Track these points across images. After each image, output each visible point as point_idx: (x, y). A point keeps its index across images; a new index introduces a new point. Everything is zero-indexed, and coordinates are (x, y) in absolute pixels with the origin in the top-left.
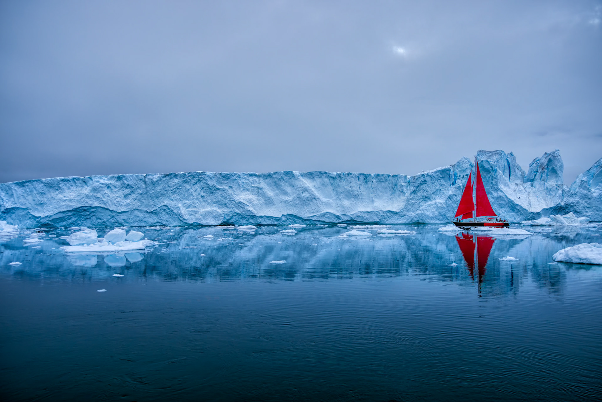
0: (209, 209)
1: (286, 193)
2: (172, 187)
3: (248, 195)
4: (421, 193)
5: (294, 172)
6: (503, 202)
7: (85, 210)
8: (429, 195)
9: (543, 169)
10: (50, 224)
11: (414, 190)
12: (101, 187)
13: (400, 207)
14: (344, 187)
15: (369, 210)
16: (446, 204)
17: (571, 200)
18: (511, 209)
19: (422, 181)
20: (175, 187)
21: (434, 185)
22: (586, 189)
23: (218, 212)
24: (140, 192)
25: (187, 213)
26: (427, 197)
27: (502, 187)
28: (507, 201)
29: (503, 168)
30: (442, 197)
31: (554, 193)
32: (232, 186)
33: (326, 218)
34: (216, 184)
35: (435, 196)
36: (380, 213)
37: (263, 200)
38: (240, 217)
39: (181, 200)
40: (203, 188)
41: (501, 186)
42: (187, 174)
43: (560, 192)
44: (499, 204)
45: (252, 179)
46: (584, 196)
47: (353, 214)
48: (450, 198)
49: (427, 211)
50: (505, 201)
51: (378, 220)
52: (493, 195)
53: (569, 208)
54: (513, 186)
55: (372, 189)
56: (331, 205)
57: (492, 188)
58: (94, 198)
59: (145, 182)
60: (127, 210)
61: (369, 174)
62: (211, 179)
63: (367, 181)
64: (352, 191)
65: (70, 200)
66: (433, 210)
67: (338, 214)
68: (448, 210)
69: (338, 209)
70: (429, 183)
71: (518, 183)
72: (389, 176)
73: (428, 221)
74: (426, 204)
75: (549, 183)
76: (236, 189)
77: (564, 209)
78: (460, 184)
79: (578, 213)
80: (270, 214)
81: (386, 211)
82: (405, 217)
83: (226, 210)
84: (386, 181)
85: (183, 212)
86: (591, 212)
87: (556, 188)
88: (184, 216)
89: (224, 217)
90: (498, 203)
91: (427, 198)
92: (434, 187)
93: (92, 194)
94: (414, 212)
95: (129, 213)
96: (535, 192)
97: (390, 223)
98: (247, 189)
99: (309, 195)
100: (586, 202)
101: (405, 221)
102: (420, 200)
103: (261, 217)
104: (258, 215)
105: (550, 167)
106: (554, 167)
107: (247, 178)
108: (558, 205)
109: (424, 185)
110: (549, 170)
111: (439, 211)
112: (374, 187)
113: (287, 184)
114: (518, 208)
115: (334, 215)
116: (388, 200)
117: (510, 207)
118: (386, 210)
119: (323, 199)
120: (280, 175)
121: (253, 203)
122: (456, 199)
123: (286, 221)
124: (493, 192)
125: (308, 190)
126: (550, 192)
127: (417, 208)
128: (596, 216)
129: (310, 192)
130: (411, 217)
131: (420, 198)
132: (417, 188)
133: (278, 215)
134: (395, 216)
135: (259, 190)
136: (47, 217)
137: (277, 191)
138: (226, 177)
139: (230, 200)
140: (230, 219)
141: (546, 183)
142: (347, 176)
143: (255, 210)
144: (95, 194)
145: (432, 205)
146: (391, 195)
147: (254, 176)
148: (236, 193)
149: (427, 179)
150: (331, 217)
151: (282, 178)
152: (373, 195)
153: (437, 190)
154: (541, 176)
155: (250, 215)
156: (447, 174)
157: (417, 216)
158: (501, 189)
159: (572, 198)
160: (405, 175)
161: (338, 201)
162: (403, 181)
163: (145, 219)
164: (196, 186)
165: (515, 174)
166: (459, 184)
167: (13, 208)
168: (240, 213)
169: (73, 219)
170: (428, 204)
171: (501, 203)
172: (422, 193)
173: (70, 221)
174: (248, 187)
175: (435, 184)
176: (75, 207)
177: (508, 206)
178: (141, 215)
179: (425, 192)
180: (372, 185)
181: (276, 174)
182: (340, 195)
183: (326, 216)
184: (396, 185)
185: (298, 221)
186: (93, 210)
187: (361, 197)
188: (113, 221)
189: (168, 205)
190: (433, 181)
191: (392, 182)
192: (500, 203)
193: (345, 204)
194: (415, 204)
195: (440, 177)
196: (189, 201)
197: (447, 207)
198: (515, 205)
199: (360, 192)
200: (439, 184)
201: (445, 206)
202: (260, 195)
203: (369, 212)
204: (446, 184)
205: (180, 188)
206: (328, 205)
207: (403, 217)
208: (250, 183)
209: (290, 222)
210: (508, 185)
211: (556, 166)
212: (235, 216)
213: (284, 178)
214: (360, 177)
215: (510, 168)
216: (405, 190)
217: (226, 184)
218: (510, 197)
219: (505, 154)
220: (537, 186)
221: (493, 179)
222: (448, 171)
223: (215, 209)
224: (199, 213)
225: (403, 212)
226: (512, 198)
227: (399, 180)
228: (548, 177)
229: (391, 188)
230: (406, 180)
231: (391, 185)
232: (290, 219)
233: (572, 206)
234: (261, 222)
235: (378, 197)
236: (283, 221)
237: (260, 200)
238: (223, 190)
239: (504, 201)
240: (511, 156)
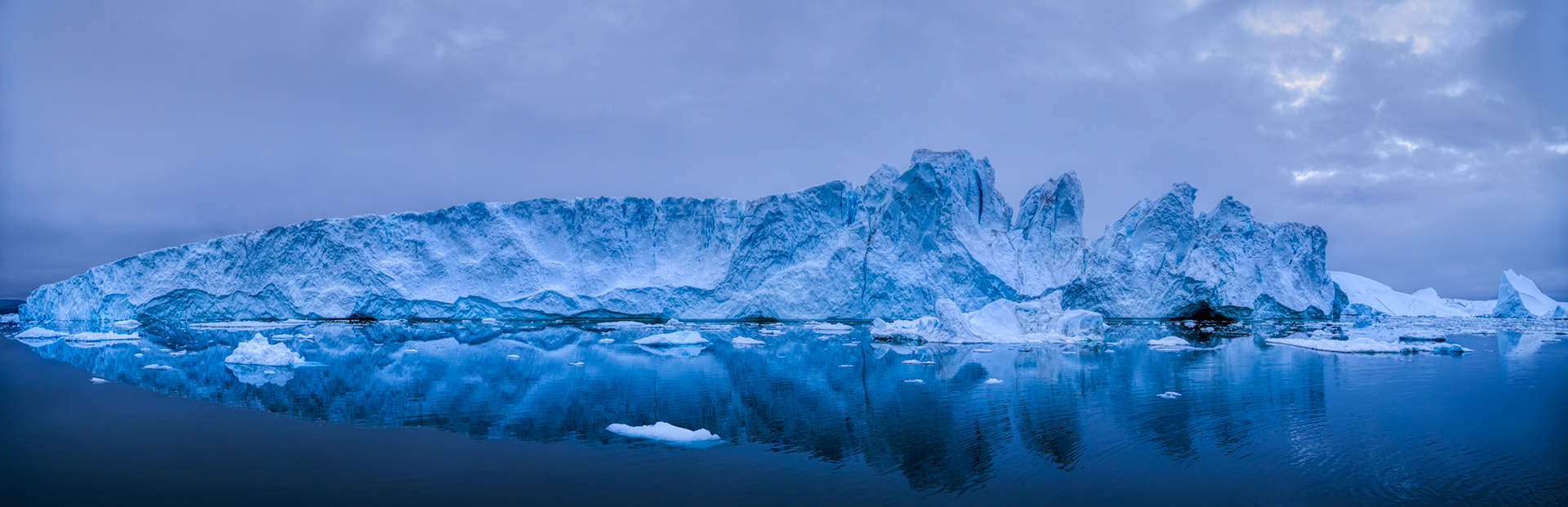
0: (334, 287)
1: (470, 251)
2: (279, 251)
3: (397, 259)
4: (768, 242)
5: (486, 203)
6: (962, 270)
7: (181, 295)
8: (789, 249)
9: (1048, 201)
10: (147, 316)
11: (749, 235)
12: (197, 260)
13: (715, 279)
14: (590, 232)
15: (641, 284)
16: (829, 272)
17: (1099, 272)
18: (979, 288)
19: (771, 213)
20: (284, 251)
21: (803, 226)
22: (1124, 252)
23: (347, 293)
24: (241, 263)
25: (301, 296)
26: (782, 255)
27: (962, 234)
28: (972, 267)
29: (965, 189)
30: (822, 255)
31: (1068, 255)
32: (369, 241)
33: (547, 304)
34: (343, 241)
35: (804, 252)
36: (666, 293)
37: (424, 267)
38: (382, 302)
39: (293, 274)
40: (325, 250)
41: (960, 232)
42: (298, 226)
43: (1080, 253)
44: (953, 275)
45: (407, 226)
46: (1121, 267)
47: (605, 295)
48: (838, 257)
49: (781, 288)
50: (967, 267)
51: (661, 311)
52: (941, 252)
53: (1095, 289)
54: (986, 235)
55: (656, 235)
56: (562, 274)
57: (938, 235)
58: (191, 276)
59: (245, 245)
60: (227, 294)
61: (647, 198)
62: (337, 231)
63: (645, 215)
64: (607, 241)
65: (165, 282)
66: (796, 287)
67: (571, 295)
68: (833, 285)
69: (574, 283)
70: (790, 220)
71: (998, 229)
72: (695, 202)
73: (784, 315)
74: (783, 271)
75: (1058, 233)
76: (375, 247)
77: (1086, 292)
78: (865, 221)
79: (1110, 302)
80: (435, 296)
81: (681, 288)
82: (727, 302)
83: (359, 290)
84: (689, 214)
85: (294, 295)
86: (1132, 300)
87: (1073, 246)
88: (296, 301)
89: (357, 303)
90: (951, 271)
91: (785, 256)
92: (803, 229)
93: (187, 271)
94: (749, 290)
95: (231, 297)
96: (1031, 251)
97: (690, 318)
98: (396, 246)
99: (516, 252)
100: (1123, 278)
101: (727, 312)
102: (767, 261)
103: (415, 302)
104: (411, 300)
105: (1062, 200)
106: (1070, 199)
107: (399, 225)
108: (1076, 283)
109: (776, 225)
110: (1060, 205)
111: (811, 288)
112: (659, 231)
113: (474, 231)
114: (996, 284)
115: (563, 298)
116: (690, 263)
117: (977, 282)
118: (682, 285)
119: (545, 260)
120: (460, 211)
121: (403, 273)
122: (854, 260)
123: (468, 311)
124: (941, 245)
125: (514, 242)
126: (1061, 253)
127: (759, 282)
128: (1139, 307)
129: (518, 245)
130: (743, 302)
131: (765, 255)
132: (758, 231)
133: (451, 299)
134: (704, 302)
135: (418, 247)
136: (142, 305)
137: (455, 248)
138: (359, 225)
139: (365, 270)
140: (367, 307)
141: (1052, 233)
142: (596, 205)
143: (405, 289)
144: (192, 271)
145: (797, 274)
146: (700, 249)
147: (411, 220)
148: (375, 256)
149: (784, 207)
150: (558, 302)
151: (464, 219)
152: (658, 248)
153: (810, 237)
154: (1045, 218)
155: (396, 298)
156: (836, 196)
157: (758, 302)
158: (959, 239)
159: (1101, 269)
160: (733, 199)
161: (577, 266)
162: (725, 213)
163: (250, 308)
164: (315, 247)
165: (992, 210)
166: (861, 223)
167: (113, 295)
168: (380, 294)
169: (172, 308)
170: (786, 270)
171: (957, 271)
172: (771, 243)
173: (168, 311)
174: (397, 243)
175: (806, 221)
176: (168, 291)
177: (974, 280)
178: (245, 301)
179: (780, 241)
180: (655, 225)
181: (453, 212)
182: (582, 251)
183: (546, 300)
184: (711, 224)
185: (492, 312)
186: (190, 294)
187: (628, 256)
188: (214, 311)
189: (274, 283)
190: (799, 215)
191: (703, 218)
192: (955, 273)
193: (589, 271)
194: (754, 272)
195: (817, 204)
196: (305, 274)
197: (832, 278)
198: (989, 278)
199: (627, 242)
200: (816, 223)
201: (825, 276)
202: (420, 257)
203: (640, 292)
204: (831, 223)
205: (291, 251)
206: (553, 274)
207: (723, 304)
208: (403, 234)
209: (476, 312)
210: (976, 232)
211: (1073, 199)
212: (374, 300)
213: (469, 219)
214: (629, 207)
215: (981, 193)
216: (732, 235)
217: (360, 238)
218: (978, 258)
219: (972, 159)
220: (1036, 239)
221: (943, 212)
222: (836, 188)
223: (343, 287)
224: (319, 296)
225: (722, 290)
226: (982, 260)
227: (718, 211)
228: (1058, 220)
229: (699, 233)
230: (734, 212)
231: (700, 225)
232: (475, 306)
233: (1099, 286)
234: (417, 314)
235: (668, 254)
236: (460, 311)
237: (418, 267)
238: (355, 251)
239: (964, 266)
240: (985, 166)
